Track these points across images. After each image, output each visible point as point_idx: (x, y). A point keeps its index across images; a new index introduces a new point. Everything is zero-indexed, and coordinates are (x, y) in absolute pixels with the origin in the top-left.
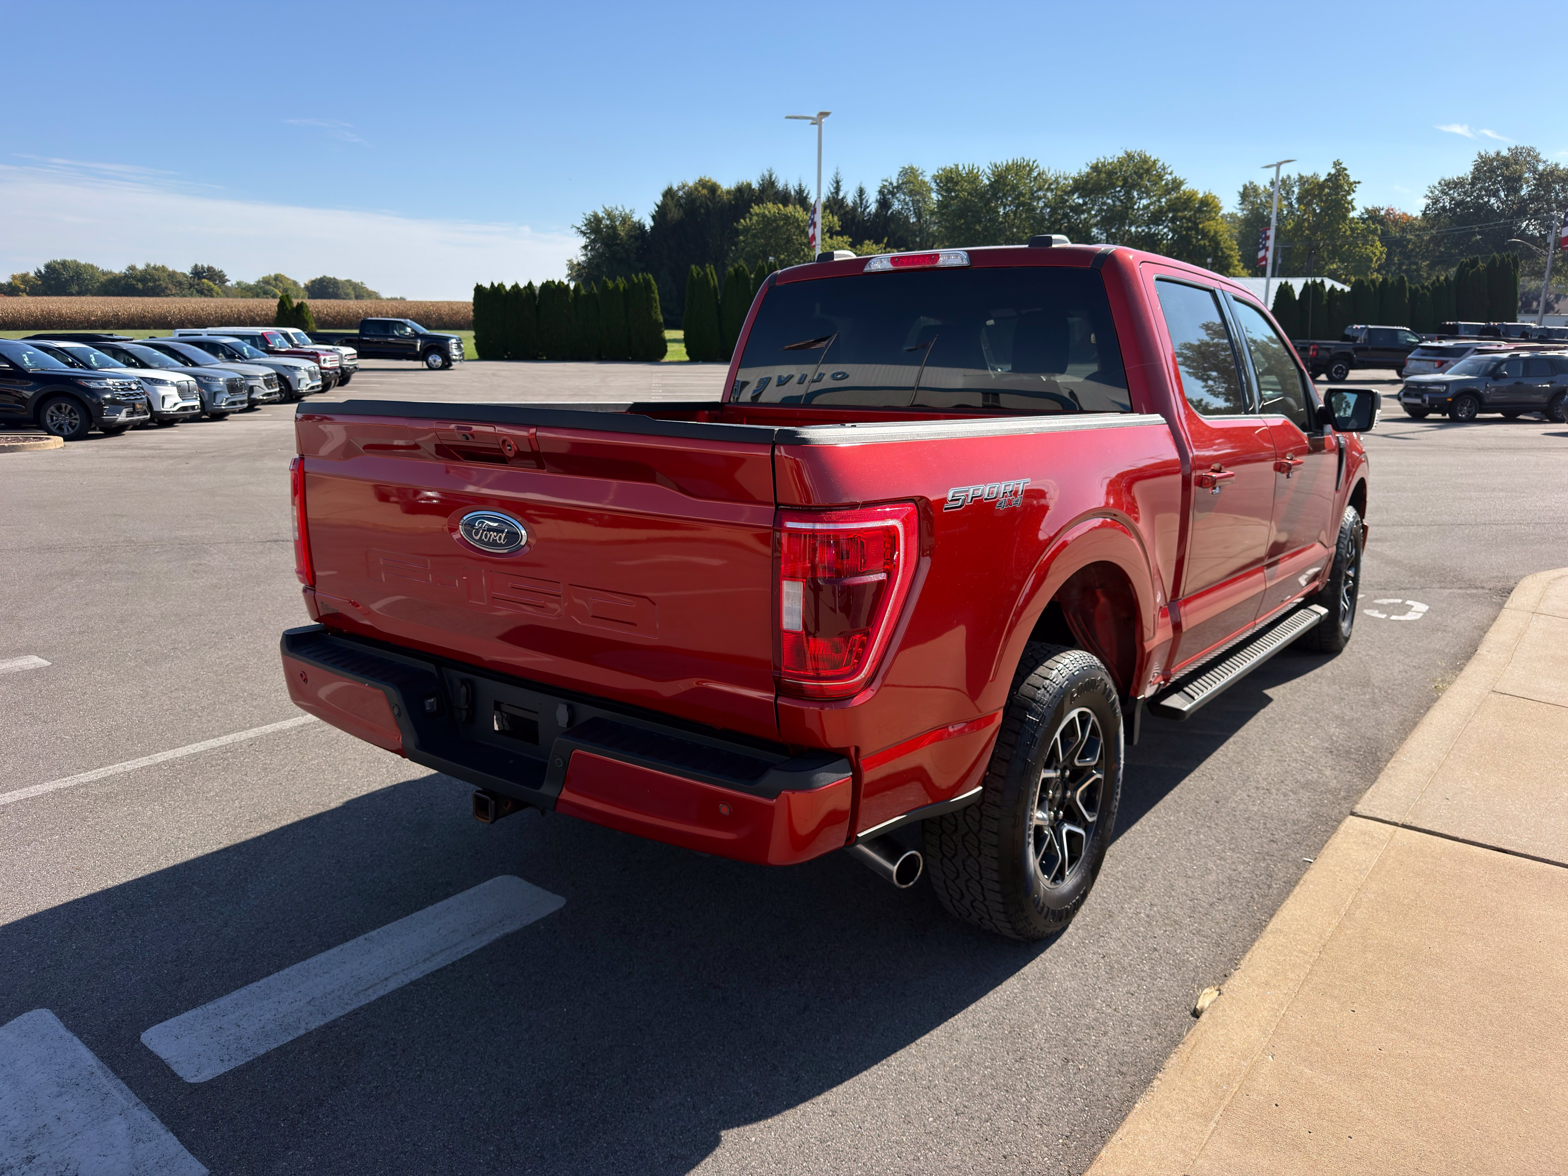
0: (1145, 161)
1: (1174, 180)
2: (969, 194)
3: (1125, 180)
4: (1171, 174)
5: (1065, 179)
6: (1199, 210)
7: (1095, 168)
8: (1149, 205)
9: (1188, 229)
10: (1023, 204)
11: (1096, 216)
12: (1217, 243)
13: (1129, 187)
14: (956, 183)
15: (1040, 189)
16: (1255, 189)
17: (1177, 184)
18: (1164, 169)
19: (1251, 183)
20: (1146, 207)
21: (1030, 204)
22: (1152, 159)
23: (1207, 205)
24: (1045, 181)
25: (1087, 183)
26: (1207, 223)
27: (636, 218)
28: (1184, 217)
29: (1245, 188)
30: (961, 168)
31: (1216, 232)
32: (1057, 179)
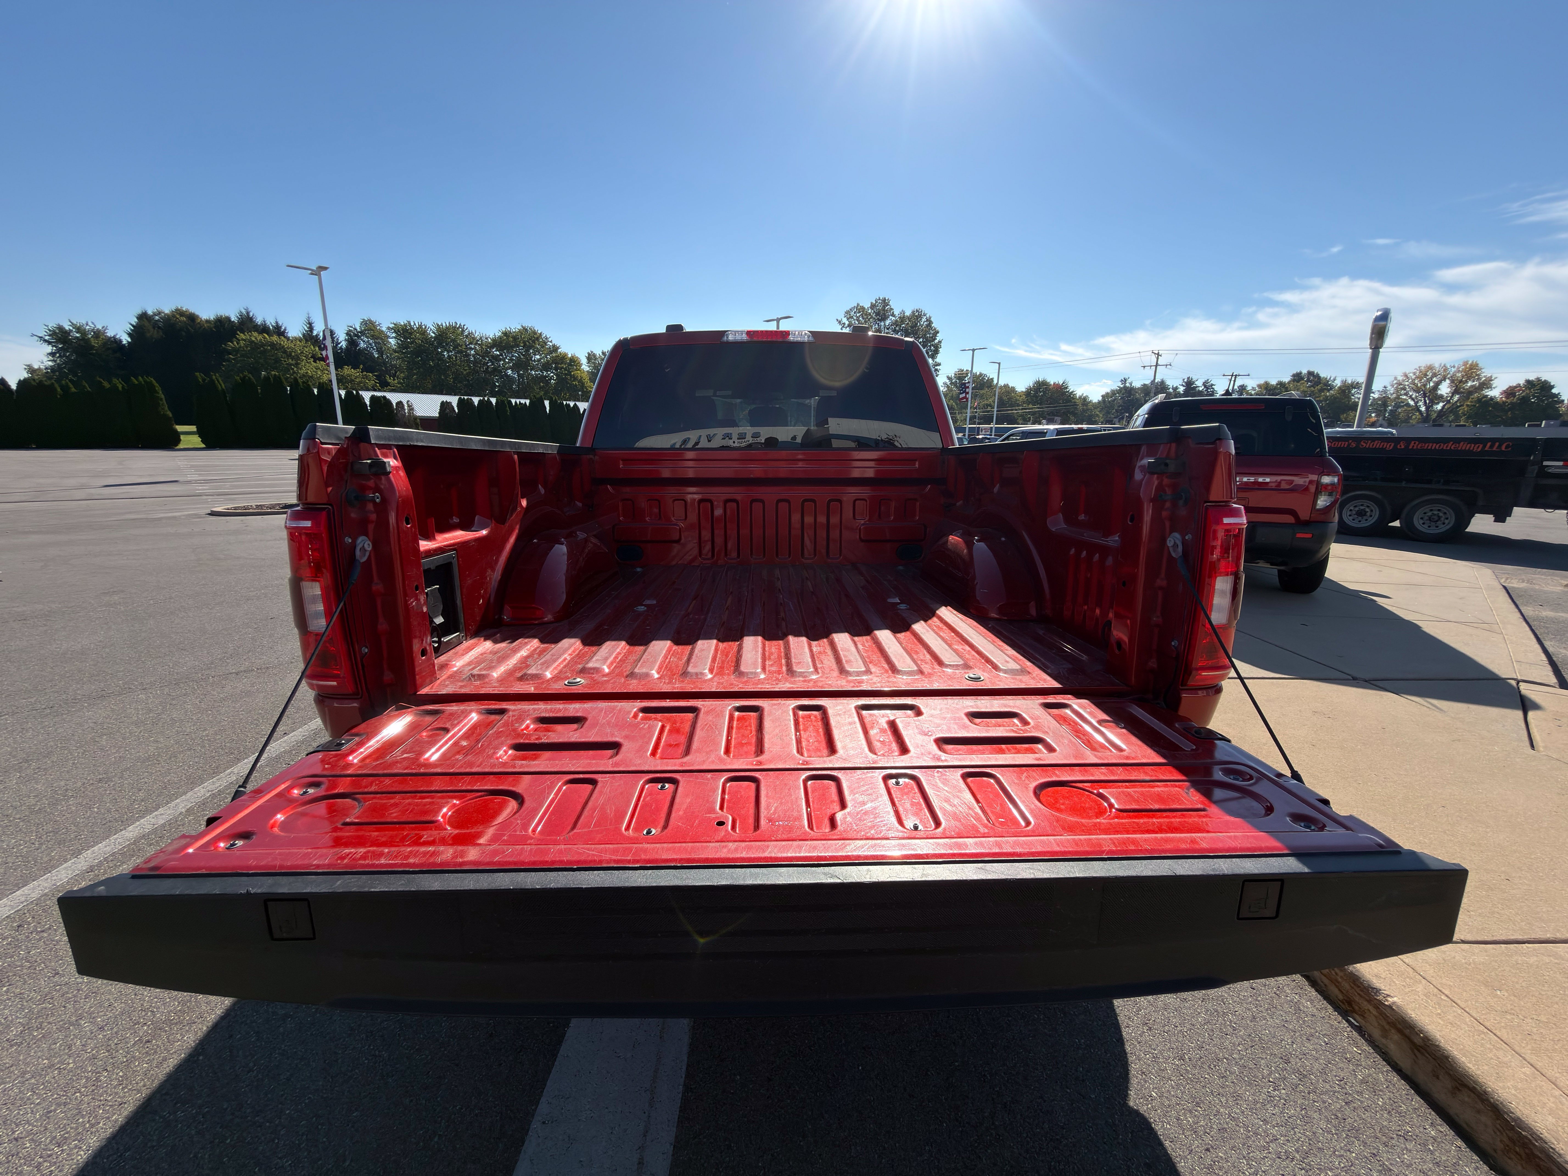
0: (535, 333)
1: (554, 346)
2: (422, 341)
3: (524, 342)
4: (551, 342)
5: (486, 338)
6: (570, 364)
7: (505, 334)
8: (541, 359)
9: (566, 374)
10: (461, 352)
11: (509, 363)
12: (583, 384)
13: (527, 348)
14: (411, 334)
15: (471, 343)
16: (594, 355)
17: (555, 348)
18: (547, 339)
19: (592, 352)
20: (539, 360)
21: (466, 352)
22: (539, 332)
23: (574, 362)
24: (474, 338)
25: (501, 342)
26: (576, 372)
27: (110, 333)
28: (563, 368)
29: (589, 354)
30: (412, 324)
31: (581, 377)
32: (481, 338)
